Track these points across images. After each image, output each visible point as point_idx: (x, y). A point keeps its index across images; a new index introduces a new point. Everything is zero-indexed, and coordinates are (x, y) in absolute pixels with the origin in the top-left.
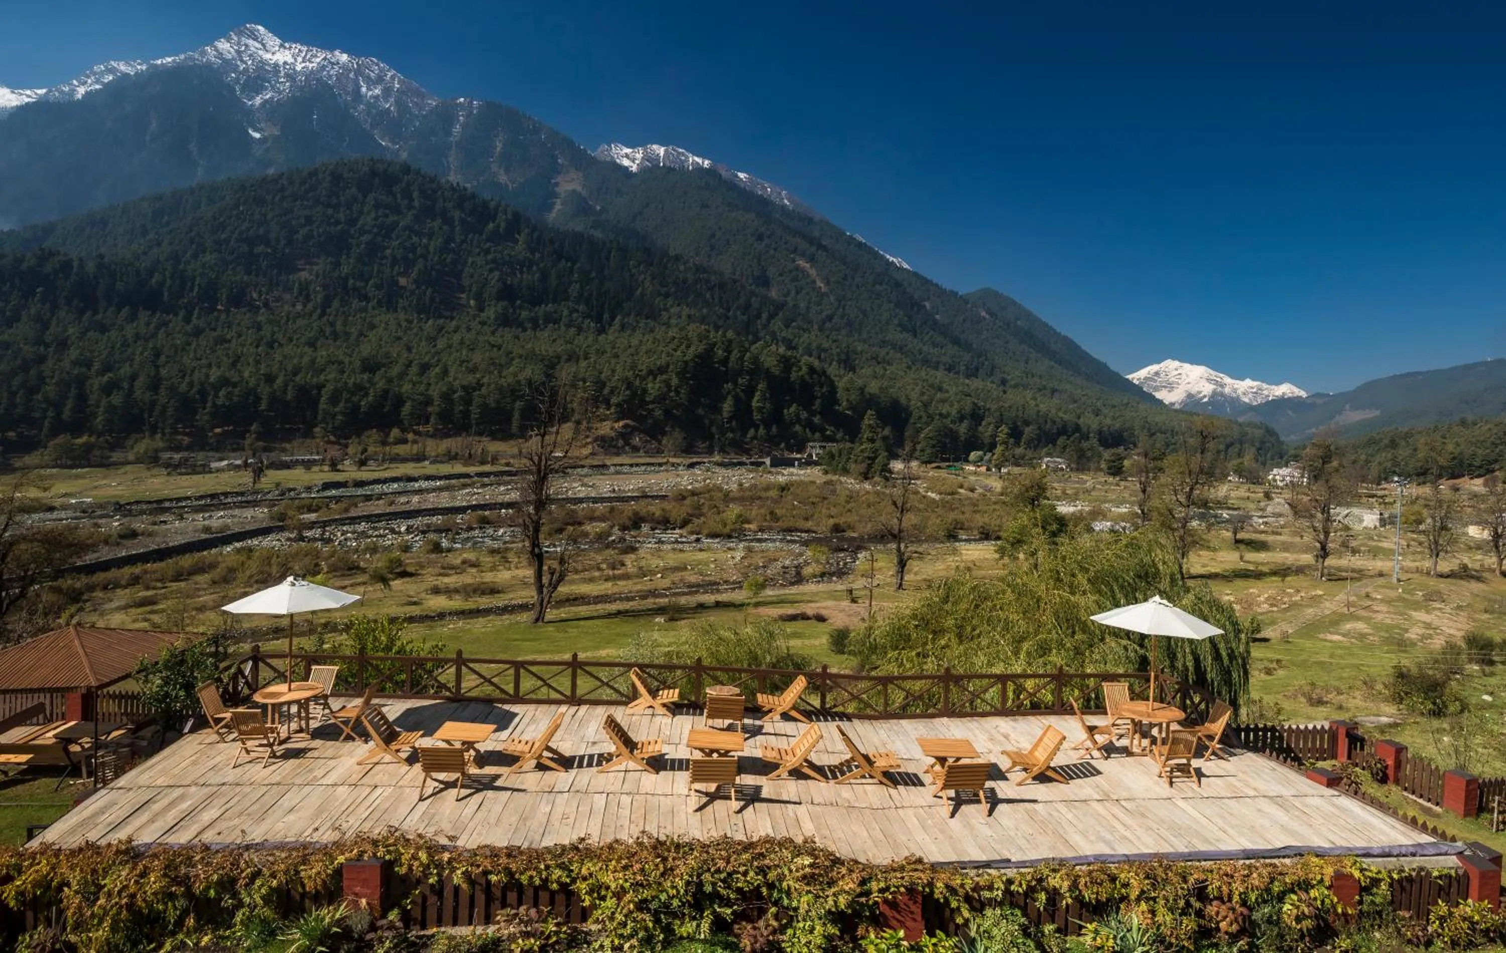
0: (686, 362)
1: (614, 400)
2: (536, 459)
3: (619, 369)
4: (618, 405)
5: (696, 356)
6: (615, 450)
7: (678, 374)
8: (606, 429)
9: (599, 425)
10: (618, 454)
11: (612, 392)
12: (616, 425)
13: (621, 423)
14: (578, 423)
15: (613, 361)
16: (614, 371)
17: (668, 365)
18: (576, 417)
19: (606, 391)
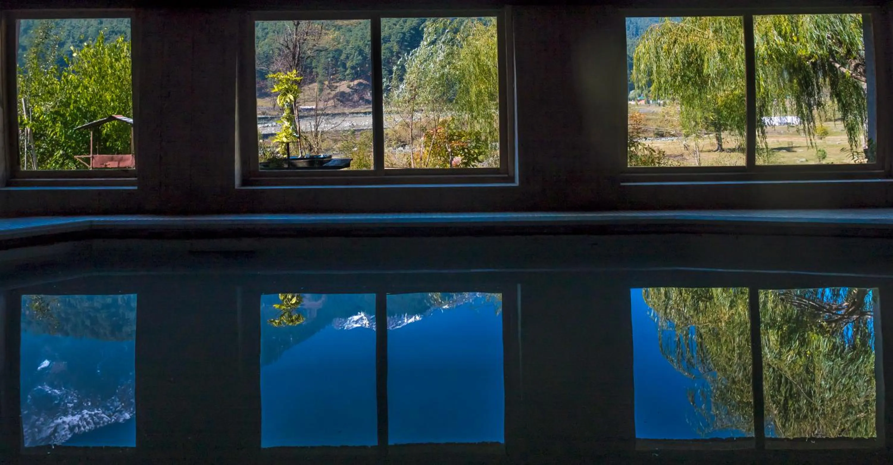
0: (404, 34)
1: (349, 64)
2: (291, 47)
3: (352, 40)
4: (353, 68)
5: (411, 29)
6: (351, 104)
7: (398, 42)
8: (343, 87)
9: (338, 84)
10: (354, 107)
11: (347, 58)
12: (352, 84)
13: (356, 82)
14: (322, 83)
15: (348, 34)
16: (348, 42)
17: (390, 36)
18: (320, 77)
19: (343, 57)
